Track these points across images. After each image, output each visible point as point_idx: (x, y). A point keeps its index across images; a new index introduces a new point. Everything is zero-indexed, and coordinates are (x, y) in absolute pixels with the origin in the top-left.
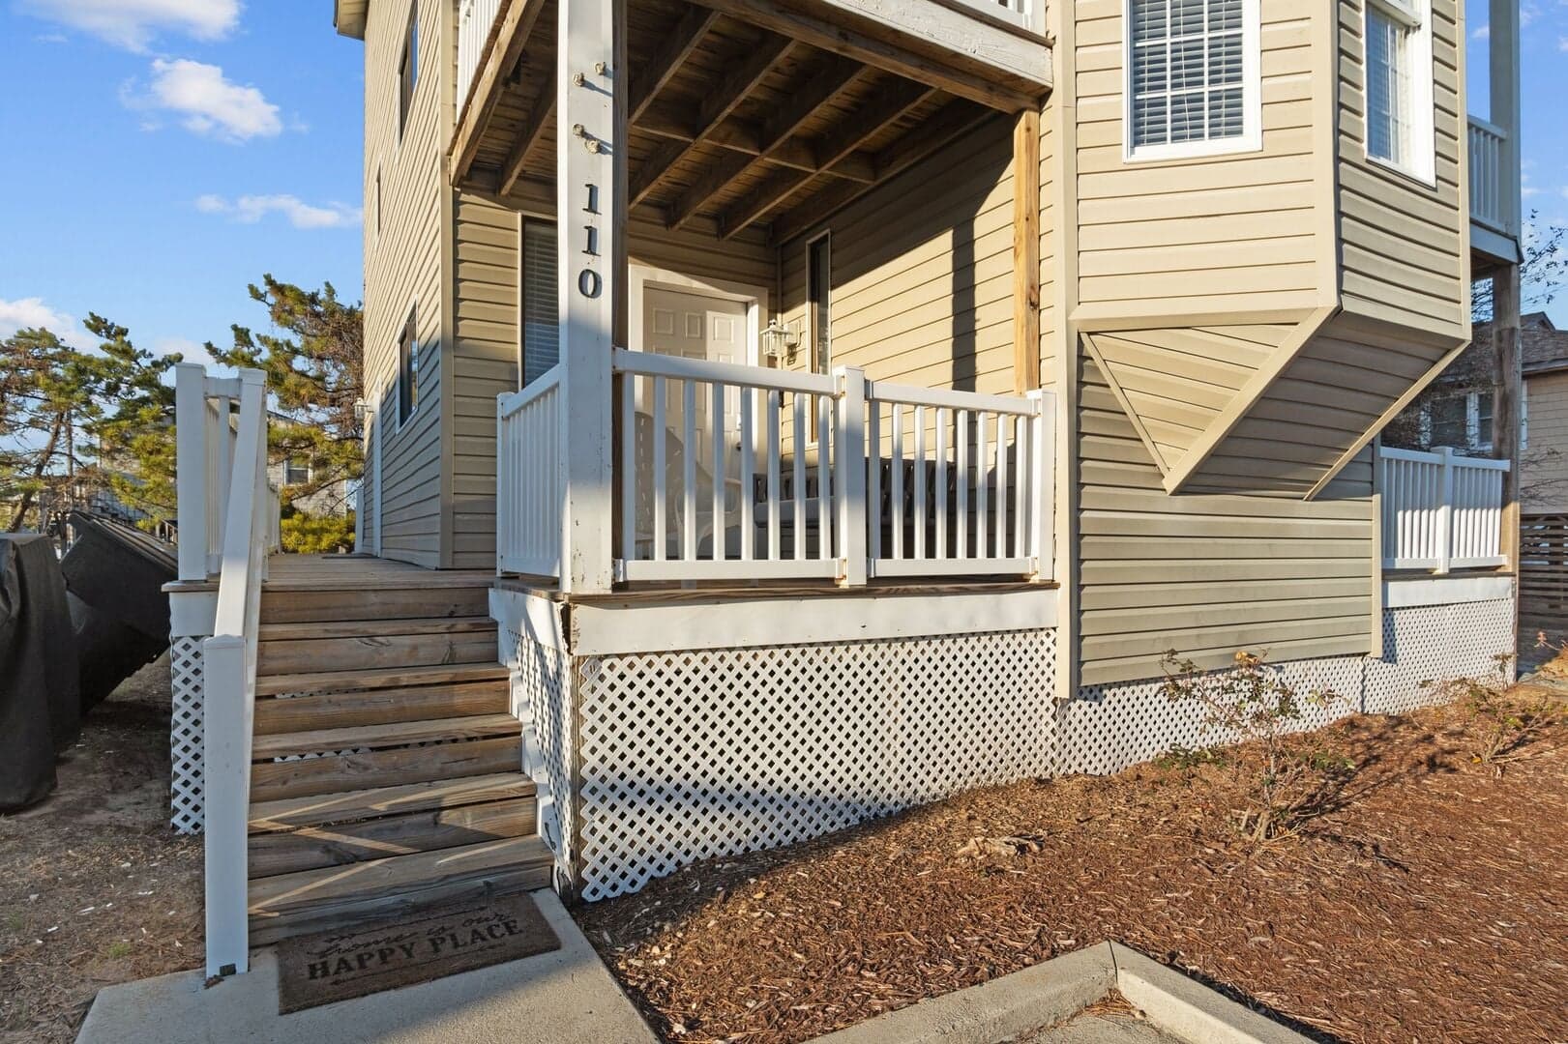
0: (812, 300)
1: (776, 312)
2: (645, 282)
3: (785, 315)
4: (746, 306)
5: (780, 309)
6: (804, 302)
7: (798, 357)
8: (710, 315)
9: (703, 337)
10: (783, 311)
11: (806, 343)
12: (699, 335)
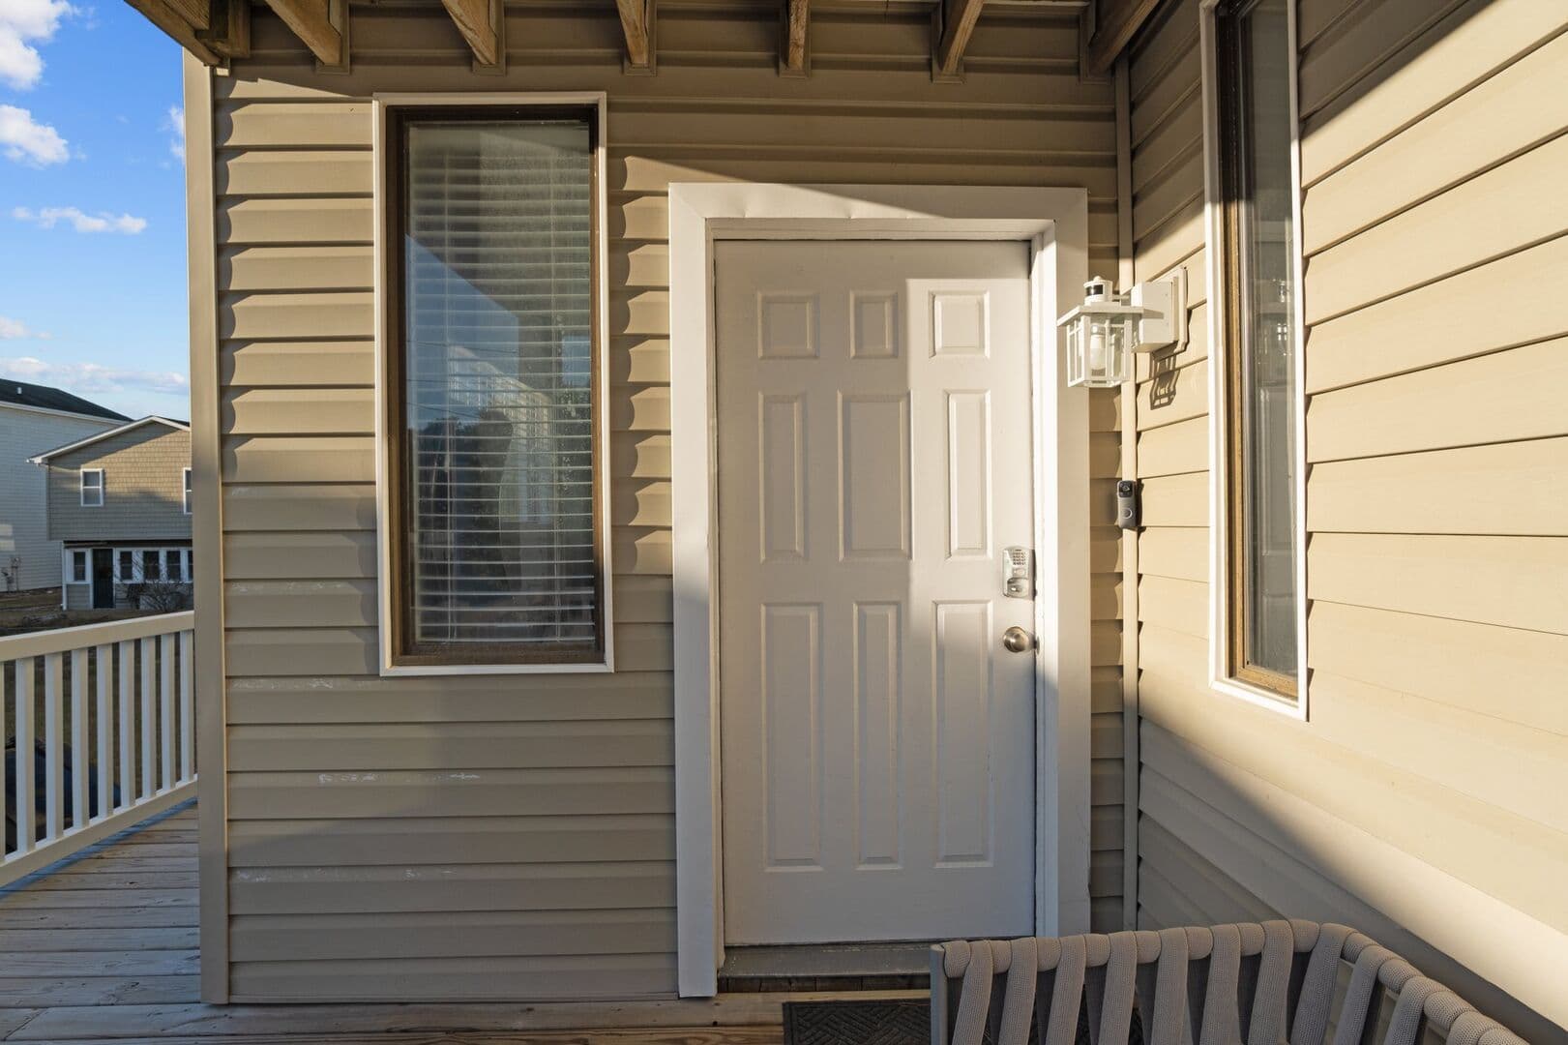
0: (1227, 195)
1: (1116, 254)
2: (712, 223)
3: (1141, 263)
4: (1028, 247)
5: (1126, 245)
6: (1200, 209)
7: (1183, 384)
8: (918, 289)
9: (899, 351)
10: (1137, 250)
11: (1207, 337)
12: (888, 346)
